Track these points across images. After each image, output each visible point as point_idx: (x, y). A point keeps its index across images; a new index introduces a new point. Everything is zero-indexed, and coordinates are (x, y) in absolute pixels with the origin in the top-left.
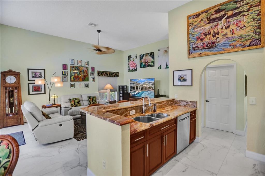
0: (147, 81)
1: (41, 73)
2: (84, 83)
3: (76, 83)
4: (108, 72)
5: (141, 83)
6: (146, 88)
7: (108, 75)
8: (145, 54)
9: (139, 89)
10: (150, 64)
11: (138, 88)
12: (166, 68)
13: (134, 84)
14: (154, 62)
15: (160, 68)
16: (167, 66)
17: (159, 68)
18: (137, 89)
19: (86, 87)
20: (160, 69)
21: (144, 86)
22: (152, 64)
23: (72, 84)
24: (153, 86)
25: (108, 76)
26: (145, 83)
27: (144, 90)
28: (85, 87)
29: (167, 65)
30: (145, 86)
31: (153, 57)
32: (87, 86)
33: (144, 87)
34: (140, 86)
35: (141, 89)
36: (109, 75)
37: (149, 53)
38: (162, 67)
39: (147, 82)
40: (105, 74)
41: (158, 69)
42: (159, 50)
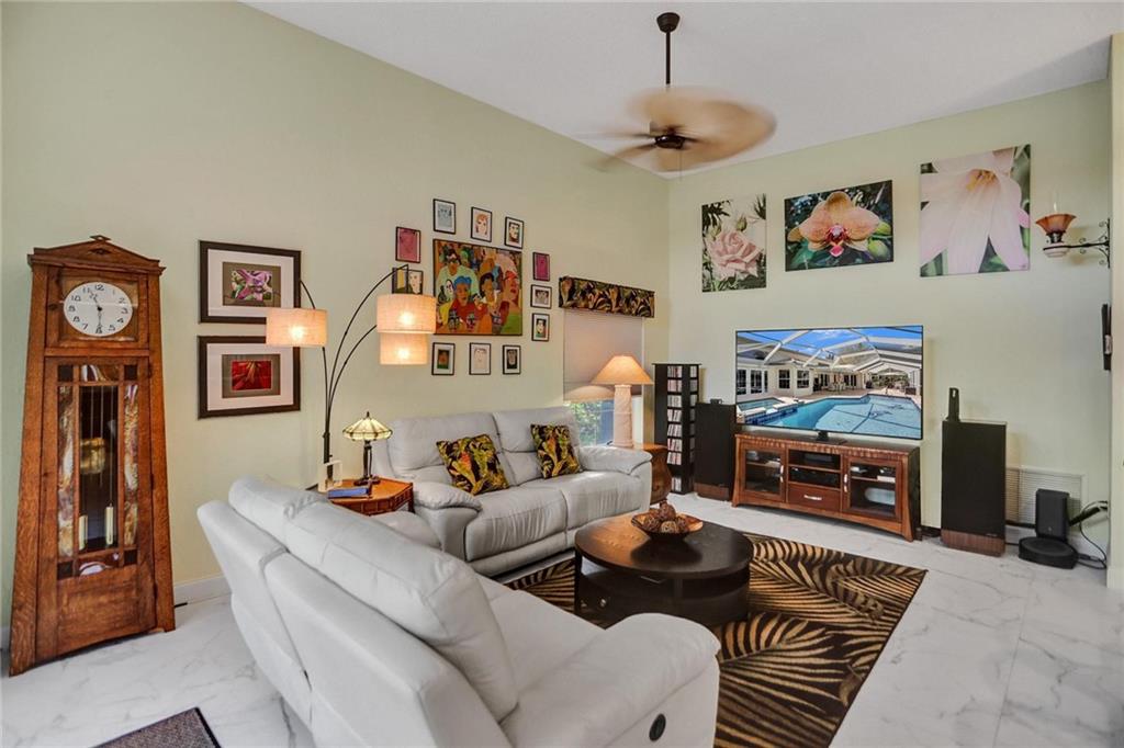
0: (863, 340)
1: (277, 271)
2: (497, 343)
3: (461, 343)
4: (611, 286)
5: (817, 349)
6: (851, 380)
7: (609, 301)
8: (825, 195)
9: (803, 384)
10: (861, 246)
11: (794, 379)
12: (981, 271)
13: (760, 356)
14: (891, 240)
15: (936, 266)
16: (994, 260)
17: (932, 269)
18: (784, 384)
19: (510, 367)
20: (940, 273)
21: (834, 366)
22: (879, 248)
23: (441, 352)
24: (908, 371)
25: (610, 311)
26: (850, 350)
27: (838, 391)
28: (507, 371)
29: (990, 252)
31: (885, 210)
32: (511, 363)
33: (837, 373)
34: (804, 367)
35: (817, 388)
36: (614, 303)
37: (851, 190)
38: (950, 264)
39: (860, 347)
40: (600, 296)
41: (923, 274)
42: (929, 169)
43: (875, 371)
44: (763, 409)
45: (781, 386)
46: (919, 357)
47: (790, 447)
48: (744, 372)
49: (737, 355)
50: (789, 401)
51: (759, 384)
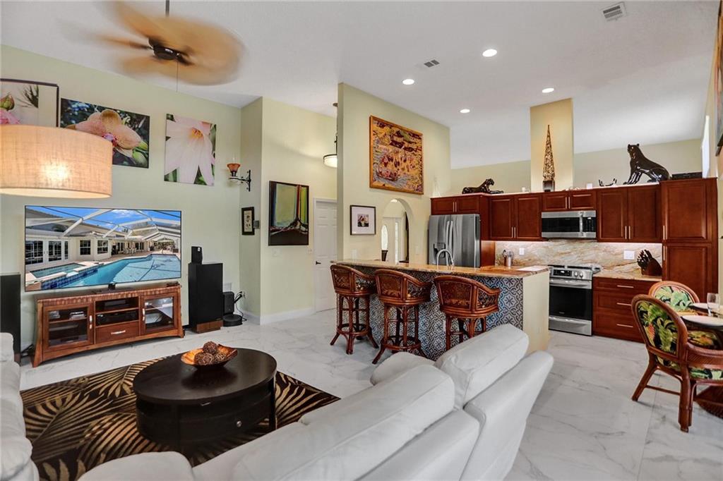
0: (148, 220)
6: (139, 246)
9: (102, 250)
11: (94, 247)
12: (195, 183)
13: (60, 229)
14: (148, 154)
16: (201, 178)
17: (171, 178)
20: (175, 181)
21: (128, 236)
22: (140, 157)
26: (139, 226)
29: (199, 174)
30: (139, 237)
35: (114, 252)
39: (147, 224)
42: (171, 118)
43: (156, 240)
44: (63, 273)
45: (82, 253)
46: (179, 231)
47: (97, 300)
48: (41, 243)
49: (26, 228)
50: (89, 265)
51: (60, 253)
